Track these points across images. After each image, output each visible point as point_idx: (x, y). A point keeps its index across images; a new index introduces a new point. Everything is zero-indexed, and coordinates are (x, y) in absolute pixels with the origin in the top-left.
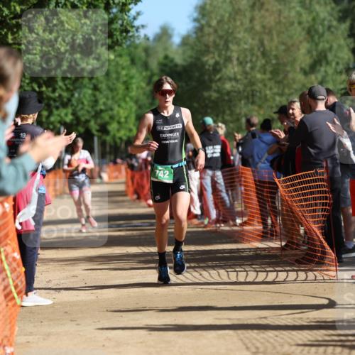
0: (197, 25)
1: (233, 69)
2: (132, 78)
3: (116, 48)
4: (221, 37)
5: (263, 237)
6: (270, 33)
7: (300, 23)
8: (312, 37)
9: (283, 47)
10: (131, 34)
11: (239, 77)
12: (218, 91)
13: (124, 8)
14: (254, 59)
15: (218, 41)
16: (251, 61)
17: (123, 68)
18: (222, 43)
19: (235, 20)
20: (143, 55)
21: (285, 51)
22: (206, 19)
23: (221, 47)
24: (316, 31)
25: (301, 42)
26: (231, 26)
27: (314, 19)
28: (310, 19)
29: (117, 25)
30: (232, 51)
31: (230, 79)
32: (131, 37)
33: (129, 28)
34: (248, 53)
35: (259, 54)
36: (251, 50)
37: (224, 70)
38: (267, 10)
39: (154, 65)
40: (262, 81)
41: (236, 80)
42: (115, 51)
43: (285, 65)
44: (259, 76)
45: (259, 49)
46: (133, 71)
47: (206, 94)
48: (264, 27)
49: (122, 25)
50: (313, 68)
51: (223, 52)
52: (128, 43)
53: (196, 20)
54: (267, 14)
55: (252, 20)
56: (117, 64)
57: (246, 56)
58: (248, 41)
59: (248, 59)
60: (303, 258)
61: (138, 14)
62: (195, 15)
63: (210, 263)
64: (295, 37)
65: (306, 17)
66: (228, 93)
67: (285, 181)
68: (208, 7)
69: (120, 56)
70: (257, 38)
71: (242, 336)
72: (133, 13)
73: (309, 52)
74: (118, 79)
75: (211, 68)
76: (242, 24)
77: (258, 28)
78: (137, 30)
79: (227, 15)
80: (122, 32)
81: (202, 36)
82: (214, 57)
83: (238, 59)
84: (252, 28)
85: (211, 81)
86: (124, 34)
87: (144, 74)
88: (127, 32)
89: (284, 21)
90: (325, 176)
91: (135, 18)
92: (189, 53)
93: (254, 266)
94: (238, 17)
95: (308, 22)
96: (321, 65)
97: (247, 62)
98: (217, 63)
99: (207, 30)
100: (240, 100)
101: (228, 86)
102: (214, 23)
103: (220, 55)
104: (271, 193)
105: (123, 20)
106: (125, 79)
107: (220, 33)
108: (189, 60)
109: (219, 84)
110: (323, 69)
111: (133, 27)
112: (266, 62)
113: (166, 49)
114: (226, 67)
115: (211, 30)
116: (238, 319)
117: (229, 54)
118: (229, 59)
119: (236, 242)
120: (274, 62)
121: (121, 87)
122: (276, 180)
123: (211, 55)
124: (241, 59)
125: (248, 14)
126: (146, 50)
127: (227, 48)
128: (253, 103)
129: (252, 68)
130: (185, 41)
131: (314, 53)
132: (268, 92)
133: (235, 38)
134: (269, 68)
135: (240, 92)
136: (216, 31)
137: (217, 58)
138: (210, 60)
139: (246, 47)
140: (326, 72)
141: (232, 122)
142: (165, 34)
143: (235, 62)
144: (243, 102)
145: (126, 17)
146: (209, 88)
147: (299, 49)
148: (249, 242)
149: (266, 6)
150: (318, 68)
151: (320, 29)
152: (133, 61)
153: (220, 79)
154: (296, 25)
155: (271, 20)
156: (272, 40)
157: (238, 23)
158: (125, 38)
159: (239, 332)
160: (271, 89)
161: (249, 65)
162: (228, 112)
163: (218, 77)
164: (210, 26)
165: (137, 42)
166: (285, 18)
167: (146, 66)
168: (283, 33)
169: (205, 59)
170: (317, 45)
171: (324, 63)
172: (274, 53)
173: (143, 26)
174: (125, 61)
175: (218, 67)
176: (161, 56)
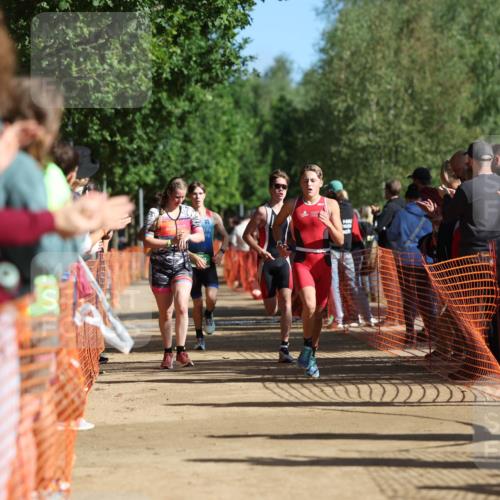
0: (324, 57)
1: (371, 117)
2: (236, 126)
3: (215, 85)
4: (355, 74)
5: (406, 342)
6: (421, 70)
7: (461, 57)
8: (478, 77)
9: (439, 89)
10: (234, 68)
11: (379, 127)
12: (349, 146)
13: (227, 32)
14: (399, 105)
15: (351, 79)
16: (395, 106)
17: (224, 113)
18: (357, 81)
19: (375, 52)
20: (251, 95)
21: (442, 94)
22: (337, 49)
23: (356, 87)
24: (484, 68)
25: (462, 83)
26: (369, 59)
27: (481, 53)
28: (475, 52)
29: (217, 56)
30: (370, 93)
31: (367, 131)
32: (235, 71)
33: (233, 60)
34: (391, 96)
35: (406, 97)
36: (396, 92)
37: (359, 118)
38: (418, 39)
39: (265, 110)
40: (409, 134)
41: (374, 131)
42: (213, 89)
43: (441, 113)
44: (404, 127)
45: (406, 91)
46: (238, 117)
47: (334, 149)
48: (413, 62)
49: (223, 55)
50: (478, 118)
51: (359, 94)
52: (232, 79)
53: (323, 50)
54: (418, 44)
55: (397, 52)
56: (217, 107)
57: (389, 100)
58: (391, 80)
59: (392, 104)
60: (459, 372)
61: (246, 41)
62: (322, 44)
63: (334, 376)
64: (455, 77)
65: (470, 50)
66: (364, 149)
67: (437, 268)
68: (339, 33)
69: (221, 96)
70: (404, 76)
71: (375, 474)
72: (238, 39)
73: (473, 96)
74: (216, 127)
75: (341, 115)
76: (384, 57)
77: (405, 62)
78: (243, 64)
79: (365, 44)
80: (223, 64)
81: (331, 72)
82: (345, 101)
83: (378, 104)
84: (399, 63)
85: (342, 132)
86: (227, 67)
87: (252, 121)
88: (231, 64)
89: (440, 53)
90: (492, 263)
91: (241, 47)
92: (312, 94)
93: (393, 381)
94: (379, 48)
95: (472, 56)
96: (489, 114)
97: (389, 108)
98: (349, 108)
99: (336, 63)
100: (380, 159)
101: (363, 140)
102: (347, 54)
103: (353, 98)
104: (419, 283)
105: (225, 48)
106: (226, 127)
107: (356, 67)
108: (313, 104)
109: (351, 136)
110: (491, 119)
111: (238, 57)
112: (416, 108)
113: (282, 89)
114: (361, 114)
115: (343, 64)
116: (371, 452)
117: (365, 96)
118: (365, 104)
119: (370, 348)
120: (426, 108)
121: (221, 138)
122: (426, 267)
123: (343, 97)
124: (382, 103)
125: (393, 44)
126: (256, 90)
127: (364, 90)
128: (397, 163)
129: (396, 116)
130: (308, 79)
131: (481, 98)
132: (416, 149)
133: (375, 76)
134: (419, 117)
135: (379, 148)
136: (349, 66)
137: (350, 102)
138: (340, 105)
139: (389, 87)
140: (495, 123)
141: (367, 188)
142: (281, 67)
143: (374, 108)
144: (383, 161)
145: (229, 44)
146: (338, 141)
147: (460, 92)
148: (387, 348)
149: (416, 34)
150: (485, 117)
151: (490, 66)
152: (237, 104)
153: (353, 130)
154: (456, 59)
155: (423, 53)
156: (424, 78)
157: (379, 56)
158: (227, 73)
159: (372, 469)
160: (420, 144)
161: (392, 112)
162: (363, 174)
163: (351, 126)
164: (341, 59)
165: (244, 78)
166: (442, 50)
167: (255, 110)
168: (439, 70)
169: (334, 101)
170: (484, 86)
171: (493, 112)
172: (427, 96)
173: (251, 57)
174: (226, 103)
175: (351, 114)
176: (275, 97)
